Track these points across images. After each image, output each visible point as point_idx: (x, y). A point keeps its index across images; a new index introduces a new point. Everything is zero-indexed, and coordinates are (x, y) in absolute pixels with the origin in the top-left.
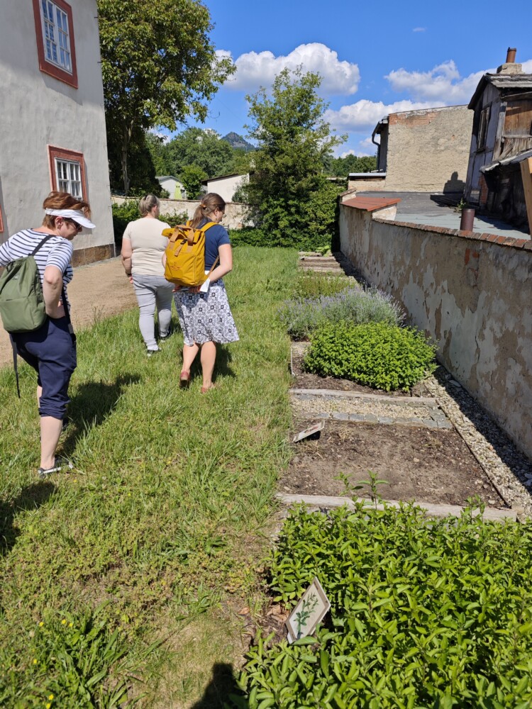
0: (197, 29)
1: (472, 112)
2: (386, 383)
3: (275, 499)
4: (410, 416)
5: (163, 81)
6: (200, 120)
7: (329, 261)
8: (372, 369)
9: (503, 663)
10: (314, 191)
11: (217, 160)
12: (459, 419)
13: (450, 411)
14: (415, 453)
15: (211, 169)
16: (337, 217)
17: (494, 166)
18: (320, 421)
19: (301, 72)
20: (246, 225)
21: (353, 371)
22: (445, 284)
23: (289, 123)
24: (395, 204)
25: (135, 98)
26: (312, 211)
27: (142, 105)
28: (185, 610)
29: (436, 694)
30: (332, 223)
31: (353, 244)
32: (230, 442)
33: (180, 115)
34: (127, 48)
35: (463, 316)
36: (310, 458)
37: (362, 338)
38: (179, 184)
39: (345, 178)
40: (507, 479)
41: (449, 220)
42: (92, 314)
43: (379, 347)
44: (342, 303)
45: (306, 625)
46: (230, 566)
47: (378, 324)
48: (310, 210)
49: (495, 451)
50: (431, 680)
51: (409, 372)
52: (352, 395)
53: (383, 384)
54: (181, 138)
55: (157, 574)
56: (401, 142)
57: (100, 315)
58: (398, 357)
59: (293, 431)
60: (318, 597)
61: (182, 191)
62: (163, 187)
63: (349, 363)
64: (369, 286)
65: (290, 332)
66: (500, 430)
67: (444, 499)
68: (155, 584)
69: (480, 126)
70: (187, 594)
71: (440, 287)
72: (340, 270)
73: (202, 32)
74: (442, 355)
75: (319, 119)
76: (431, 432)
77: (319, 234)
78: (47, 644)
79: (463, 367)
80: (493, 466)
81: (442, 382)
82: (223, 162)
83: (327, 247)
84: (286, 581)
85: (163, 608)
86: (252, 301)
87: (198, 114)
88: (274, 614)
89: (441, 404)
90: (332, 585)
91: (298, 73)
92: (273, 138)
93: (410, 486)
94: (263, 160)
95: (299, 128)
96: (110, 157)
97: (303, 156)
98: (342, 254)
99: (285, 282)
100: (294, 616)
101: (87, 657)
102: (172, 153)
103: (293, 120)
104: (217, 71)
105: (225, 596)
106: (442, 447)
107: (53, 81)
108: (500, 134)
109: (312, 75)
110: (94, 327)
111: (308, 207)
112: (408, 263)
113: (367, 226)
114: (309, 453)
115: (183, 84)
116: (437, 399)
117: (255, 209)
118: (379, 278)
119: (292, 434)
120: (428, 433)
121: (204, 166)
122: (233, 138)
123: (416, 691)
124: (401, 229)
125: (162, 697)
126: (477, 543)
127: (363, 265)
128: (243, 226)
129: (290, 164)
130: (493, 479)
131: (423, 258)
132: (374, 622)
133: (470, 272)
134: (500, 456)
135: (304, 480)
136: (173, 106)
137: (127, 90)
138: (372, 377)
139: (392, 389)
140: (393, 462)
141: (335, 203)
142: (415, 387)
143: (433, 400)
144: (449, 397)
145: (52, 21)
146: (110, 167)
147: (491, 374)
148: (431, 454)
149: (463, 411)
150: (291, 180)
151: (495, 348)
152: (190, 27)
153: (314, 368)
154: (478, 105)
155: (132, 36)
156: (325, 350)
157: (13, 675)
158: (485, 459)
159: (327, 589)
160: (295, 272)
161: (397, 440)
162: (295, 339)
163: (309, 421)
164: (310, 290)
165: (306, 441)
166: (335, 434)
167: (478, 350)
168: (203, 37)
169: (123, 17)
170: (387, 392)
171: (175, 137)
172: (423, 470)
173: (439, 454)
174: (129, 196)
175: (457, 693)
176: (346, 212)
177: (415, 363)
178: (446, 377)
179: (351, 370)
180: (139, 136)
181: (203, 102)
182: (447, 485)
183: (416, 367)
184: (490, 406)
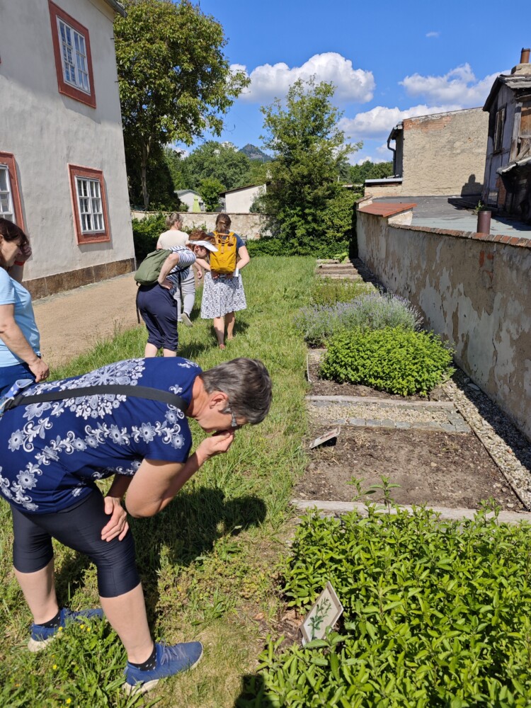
0: (211, 45)
1: (487, 114)
2: (403, 387)
3: (291, 505)
4: (428, 420)
5: (178, 97)
6: (216, 134)
7: (348, 267)
8: (388, 374)
9: (516, 667)
10: (330, 199)
11: (235, 172)
12: (477, 423)
13: (469, 415)
14: (433, 458)
15: (229, 181)
16: (354, 224)
17: (511, 167)
18: (336, 427)
19: (315, 82)
20: (264, 235)
21: (370, 377)
22: (461, 287)
23: (303, 133)
24: (411, 209)
25: (153, 114)
26: (329, 218)
27: (159, 121)
28: (201, 616)
29: (447, 697)
30: (349, 230)
31: (370, 250)
32: (246, 450)
33: (196, 129)
34: (143, 67)
35: (480, 319)
36: (326, 464)
37: (378, 343)
38: (197, 197)
39: (361, 185)
40: (527, 482)
41: (466, 223)
42: (112, 327)
43: (395, 353)
44: (359, 309)
45: (319, 629)
46: (245, 572)
47: (394, 329)
48: (326, 218)
49: (514, 454)
50: (443, 683)
51: (426, 376)
52: (369, 401)
53: (400, 389)
54: (199, 152)
55: (173, 580)
56: (416, 147)
57: (120, 328)
58: (414, 361)
59: (309, 437)
60: (331, 601)
61: (200, 204)
62: (182, 200)
63: (365, 369)
64: (385, 291)
65: (307, 340)
66: (519, 433)
67: (461, 503)
68: (171, 589)
69: (496, 128)
70: (202, 600)
71: (456, 291)
72: (359, 277)
73: (216, 47)
74: (460, 359)
75: (334, 127)
76: (449, 436)
77: (337, 241)
78: (66, 649)
79: (481, 370)
80: (512, 469)
81: (461, 386)
82: (241, 174)
83: (345, 254)
84: (300, 586)
85: (179, 613)
86: (270, 310)
87: (214, 128)
88: (289, 619)
89: (459, 407)
90: (345, 590)
91: (311, 83)
92: (289, 148)
93: (428, 491)
94: (278, 171)
95: (314, 137)
96: (129, 173)
97: (318, 164)
98: (360, 260)
99: (302, 290)
100: (309, 621)
101: (105, 661)
102: (190, 168)
103: (307, 130)
104: (231, 85)
105: (240, 602)
106: (460, 450)
107: (72, 102)
108: (516, 135)
109: (326, 84)
110: (115, 340)
111: (324, 215)
112: (424, 267)
113: (384, 231)
114: (325, 459)
115: (199, 99)
116: (456, 403)
117: (272, 219)
118: (397, 283)
119: (308, 440)
120: (446, 437)
121: (222, 179)
122: (250, 149)
123: (427, 695)
124: (416, 233)
125: (177, 701)
126: (490, 546)
127: (381, 270)
128: (261, 236)
129: (306, 173)
130: (512, 482)
131: (438, 262)
132: (385, 625)
133: (486, 274)
134: (519, 459)
135: (320, 485)
136: (190, 121)
137: (144, 107)
138: (388, 382)
139: (410, 394)
140: (410, 467)
141: (352, 210)
142: (432, 392)
143: (451, 404)
144: (468, 401)
145: (70, 44)
146: (130, 183)
147: (509, 376)
148: (448, 458)
149: (482, 415)
150: (306, 188)
151: (512, 350)
152: (204, 44)
153: (331, 375)
154: (493, 106)
155: (148, 54)
156: (340, 356)
157: (33, 679)
158: (504, 462)
159: (341, 593)
160: (311, 280)
161: (414, 445)
162: (312, 346)
163: (325, 428)
164: (327, 297)
165: (321, 448)
166: (351, 440)
167: (495, 353)
168: (217, 52)
169: (138, 37)
170: (404, 397)
171: (193, 151)
172: (440, 474)
173: (457, 458)
174: (148, 210)
175: (469, 697)
176: (362, 219)
177: (432, 367)
178: (465, 380)
179: (368, 376)
180: (157, 151)
181: (219, 116)
182: (465, 489)
183: (433, 371)
184: (509, 409)
